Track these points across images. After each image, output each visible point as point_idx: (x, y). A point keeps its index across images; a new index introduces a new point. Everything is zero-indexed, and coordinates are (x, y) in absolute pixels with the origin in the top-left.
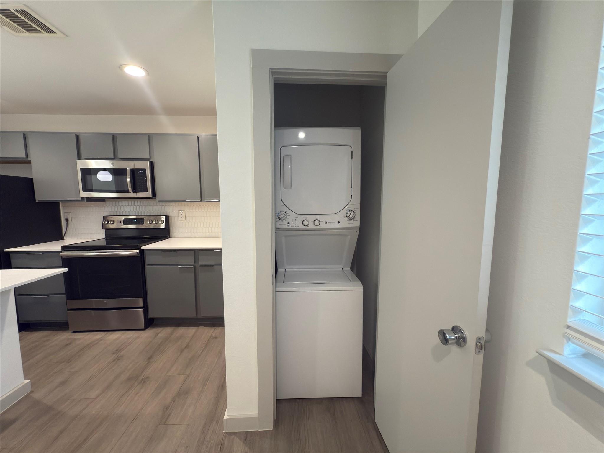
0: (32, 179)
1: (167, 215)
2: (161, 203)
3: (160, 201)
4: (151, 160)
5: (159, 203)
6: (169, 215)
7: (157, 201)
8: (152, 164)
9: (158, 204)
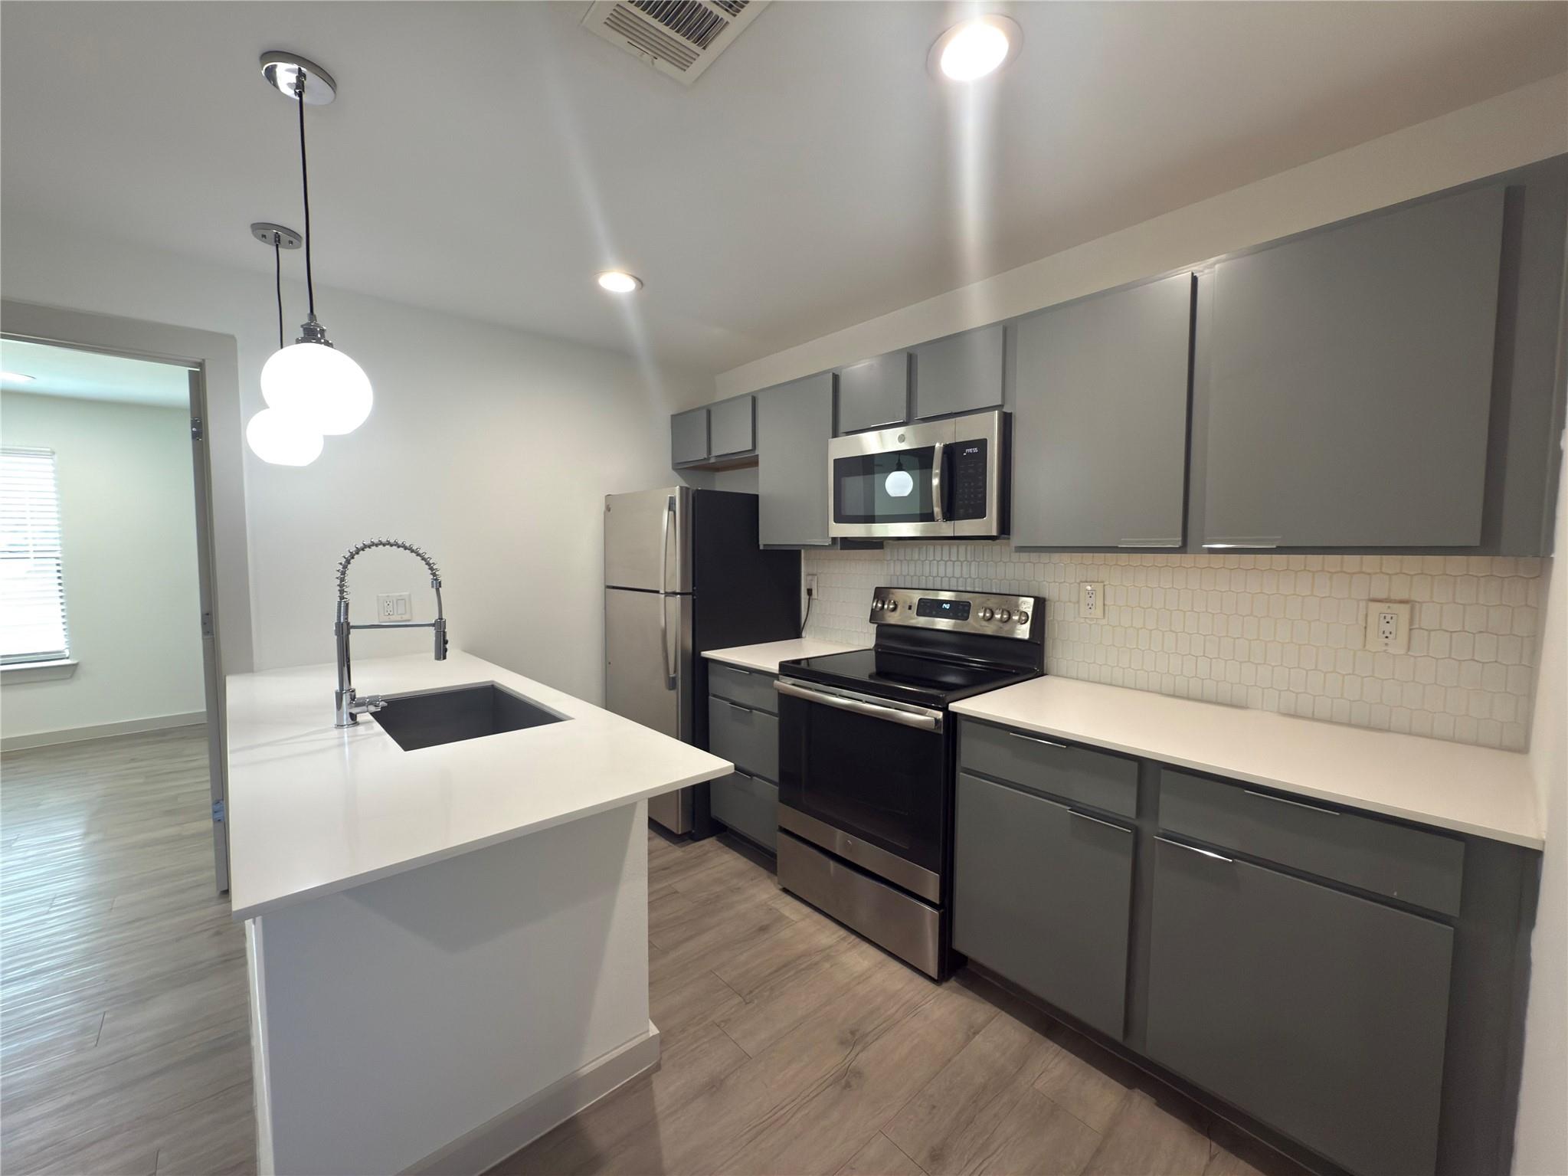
0: (756, 497)
1: (1041, 595)
2: (1024, 556)
3: (1021, 549)
4: (1006, 409)
5: (1018, 554)
6: (1047, 597)
7: (1013, 548)
8: (1007, 421)
9: (1015, 556)
